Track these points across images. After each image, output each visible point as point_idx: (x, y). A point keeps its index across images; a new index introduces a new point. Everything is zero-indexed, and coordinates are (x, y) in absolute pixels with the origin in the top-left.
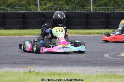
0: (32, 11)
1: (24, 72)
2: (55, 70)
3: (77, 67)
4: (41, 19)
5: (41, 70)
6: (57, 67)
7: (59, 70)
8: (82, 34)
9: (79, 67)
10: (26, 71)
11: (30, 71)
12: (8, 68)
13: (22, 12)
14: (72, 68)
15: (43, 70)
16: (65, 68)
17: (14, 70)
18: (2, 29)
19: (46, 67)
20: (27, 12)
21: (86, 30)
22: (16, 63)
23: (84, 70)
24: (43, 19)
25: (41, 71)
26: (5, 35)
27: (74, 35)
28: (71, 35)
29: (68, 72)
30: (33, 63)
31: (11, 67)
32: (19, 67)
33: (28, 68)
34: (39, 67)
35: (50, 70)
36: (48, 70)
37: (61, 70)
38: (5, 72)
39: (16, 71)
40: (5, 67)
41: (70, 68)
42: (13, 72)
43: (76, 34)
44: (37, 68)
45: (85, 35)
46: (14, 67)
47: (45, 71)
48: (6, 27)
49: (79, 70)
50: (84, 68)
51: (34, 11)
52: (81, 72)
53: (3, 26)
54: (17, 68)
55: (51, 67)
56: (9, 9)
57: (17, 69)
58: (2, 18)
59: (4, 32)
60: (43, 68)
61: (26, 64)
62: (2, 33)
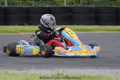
0: (59, 6)
1: (52, 75)
2: (85, 72)
3: (108, 69)
4: (68, 14)
5: (69, 72)
6: (87, 68)
7: (89, 72)
8: (112, 30)
9: (111, 69)
10: (54, 74)
11: (58, 74)
12: (35, 70)
13: (48, 6)
14: (103, 70)
15: (72, 72)
16: (95, 70)
17: (41, 72)
18: (26, 25)
19: (75, 68)
20: (54, 7)
21: (117, 26)
22: (42, 64)
23: (116, 73)
24: (71, 14)
25: (70, 74)
26: (30, 31)
27: (103, 31)
28: (100, 31)
29: (99, 75)
30: (61, 64)
31: (37, 69)
32: (46, 69)
33: (56, 70)
34: (67, 69)
35: (80, 72)
36: (77, 72)
37: (91, 72)
38: (32, 74)
39: (43, 73)
40: (31, 69)
41: (100, 70)
42: (40, 74)
43: (105, 30)
44: (66, 70)
45: (115, 31)
46: (41, 69)
47: (74, 73)
48: (30, 23)
49: (111, 72)
50: (116, 70)
51: (60, 6)
52: (113, 75)
53: (27, 22)
54: (43, 69)
55: (80, 68)
56: (34, 4)
57: (44, 71)
58: (26, 13)
59: (29, 28)
60: (71, 69)
61: (53, 64)
62: (27, 29)
